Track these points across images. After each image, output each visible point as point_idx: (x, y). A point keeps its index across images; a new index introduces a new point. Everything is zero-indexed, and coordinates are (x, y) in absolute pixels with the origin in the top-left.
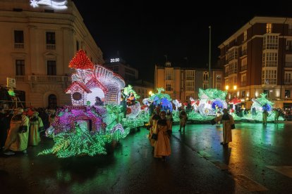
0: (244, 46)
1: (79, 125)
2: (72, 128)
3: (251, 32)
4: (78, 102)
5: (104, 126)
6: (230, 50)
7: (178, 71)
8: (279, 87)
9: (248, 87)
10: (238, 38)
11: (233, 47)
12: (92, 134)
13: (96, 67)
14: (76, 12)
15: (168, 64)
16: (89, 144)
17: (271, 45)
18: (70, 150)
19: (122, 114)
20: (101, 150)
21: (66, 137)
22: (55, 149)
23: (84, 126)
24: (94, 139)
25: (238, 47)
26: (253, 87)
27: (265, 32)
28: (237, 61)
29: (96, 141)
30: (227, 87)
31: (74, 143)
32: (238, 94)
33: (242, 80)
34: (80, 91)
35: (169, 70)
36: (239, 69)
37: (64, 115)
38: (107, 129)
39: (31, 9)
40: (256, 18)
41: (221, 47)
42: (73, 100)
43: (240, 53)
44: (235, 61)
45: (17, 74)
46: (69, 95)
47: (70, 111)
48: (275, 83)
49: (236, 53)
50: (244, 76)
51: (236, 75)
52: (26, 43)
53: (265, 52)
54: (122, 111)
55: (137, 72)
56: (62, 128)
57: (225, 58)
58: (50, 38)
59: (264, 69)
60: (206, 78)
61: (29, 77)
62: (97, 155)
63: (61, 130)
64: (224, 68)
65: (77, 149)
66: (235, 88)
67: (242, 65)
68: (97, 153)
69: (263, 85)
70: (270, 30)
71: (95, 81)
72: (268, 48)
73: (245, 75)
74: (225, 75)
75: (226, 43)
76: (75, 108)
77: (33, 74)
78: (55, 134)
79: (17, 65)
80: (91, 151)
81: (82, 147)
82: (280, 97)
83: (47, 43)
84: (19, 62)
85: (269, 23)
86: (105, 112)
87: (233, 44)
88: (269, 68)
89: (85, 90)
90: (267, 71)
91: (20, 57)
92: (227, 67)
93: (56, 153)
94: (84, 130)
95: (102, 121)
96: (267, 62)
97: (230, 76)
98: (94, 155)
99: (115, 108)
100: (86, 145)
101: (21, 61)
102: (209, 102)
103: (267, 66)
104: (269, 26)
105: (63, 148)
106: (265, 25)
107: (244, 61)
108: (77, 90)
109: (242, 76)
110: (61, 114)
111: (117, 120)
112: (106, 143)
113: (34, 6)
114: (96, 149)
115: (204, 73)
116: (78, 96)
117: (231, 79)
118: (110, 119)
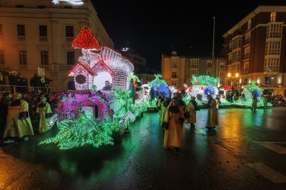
0: (248, 35)
1: (83, 112)
2: (77, 114)
3: (255, 21)
4: (81, 85)
5: (111, 112)
6: (233, 39)
7: (183, 60)
8: (281, 74)
9: (250, 75)
10: (242, 27)
11: (237, 36)
12: (98, 122)
13: (103, 49)
14: (91, 7)
15: (175, 53)
16: (95, 133)
17: (275, 33)
18: (73, 139)
19: (131, 100)
20: (108, 140)
21: (70, 124)
22: (58, 138)
23: (89, 113)
24: (100, 127)
25: (241, 36)
26: (254, 74)
27: (270, 21)
28: (240, 49)
29: (102, 130)
30: (229, 75)
31: (78, 132)
32: (240, 81)
33: (245, 68)
34: (84, 73)
35: (175, 59)
36: (242, 57)
37: (67, 100)
38: (115, 116)
39: (53, 6)
40: (260, 7)
41: (225, 36)
42: (76, 83)
43: (244, 42)
44: (239, 49)
45: (42, 64)
46: (72, 77)
47: (73, 96)
48: (277, 71)
49: (240, 41)
50: (246, 64)
51: (239, 63)
52: (49, 37)
53: (268, 40)
54: (131, 97)
55: (145, 61)
56: (66, 115)
57: (229, 46)
58: (70, 32)
59: (267, 57)
60: (210, 65)
61: (52, 66)
62: (103, 146)
63: (65, 117)
64: (228, 56)
65: (80, 139)
66: (237, 75)
67: (245, 53)
68: (102, 143)
69: (265, 73)
70: (274, 19)
71: (102, 65)
72: (271, 37)
73: (248, 63)
74: (228, 63)
75: (230, 32)
76: (79, 92)
77: (56, 64)
78: (59, 121)
79: (42, 56)
80: (96, 142)
81: (86, 137)
82: (282, 84)
83: (67, 36)
84: (43, 54)
85: (273, 11)
86: (112, 97)
87: (237, 33)
88: (272, 56)
89: (90, 72)
90: (269, 59)
91: (44, 48)
92: (230, 55)
93: (58, 143)
94: (90, 118)
95: (109, 107)
96: (270, 51)
97: (232, 64)
98: (99, 146)
99: (124, 93)
100: (91, 135)
101: (45, 52)
102: (202, 88)
103: (270, 54)
104: (273, 15)
105: (65, 137)
106: (269, 13)
107: (247, 49)
108: (81, 72)
109: (245, 64)
110: (64, 100)
111: (125, 106)
112: (113, 131)
113: (55, 3)
114: (103, 139)
115: (208, 61)
116: (81, 79)
117: (234, 66)
118: (117, 105)
